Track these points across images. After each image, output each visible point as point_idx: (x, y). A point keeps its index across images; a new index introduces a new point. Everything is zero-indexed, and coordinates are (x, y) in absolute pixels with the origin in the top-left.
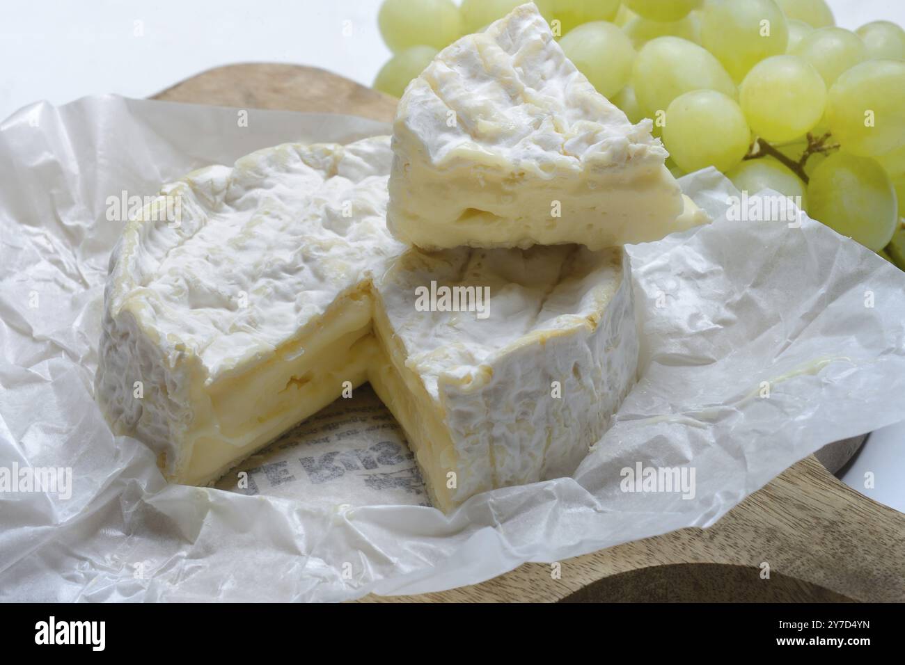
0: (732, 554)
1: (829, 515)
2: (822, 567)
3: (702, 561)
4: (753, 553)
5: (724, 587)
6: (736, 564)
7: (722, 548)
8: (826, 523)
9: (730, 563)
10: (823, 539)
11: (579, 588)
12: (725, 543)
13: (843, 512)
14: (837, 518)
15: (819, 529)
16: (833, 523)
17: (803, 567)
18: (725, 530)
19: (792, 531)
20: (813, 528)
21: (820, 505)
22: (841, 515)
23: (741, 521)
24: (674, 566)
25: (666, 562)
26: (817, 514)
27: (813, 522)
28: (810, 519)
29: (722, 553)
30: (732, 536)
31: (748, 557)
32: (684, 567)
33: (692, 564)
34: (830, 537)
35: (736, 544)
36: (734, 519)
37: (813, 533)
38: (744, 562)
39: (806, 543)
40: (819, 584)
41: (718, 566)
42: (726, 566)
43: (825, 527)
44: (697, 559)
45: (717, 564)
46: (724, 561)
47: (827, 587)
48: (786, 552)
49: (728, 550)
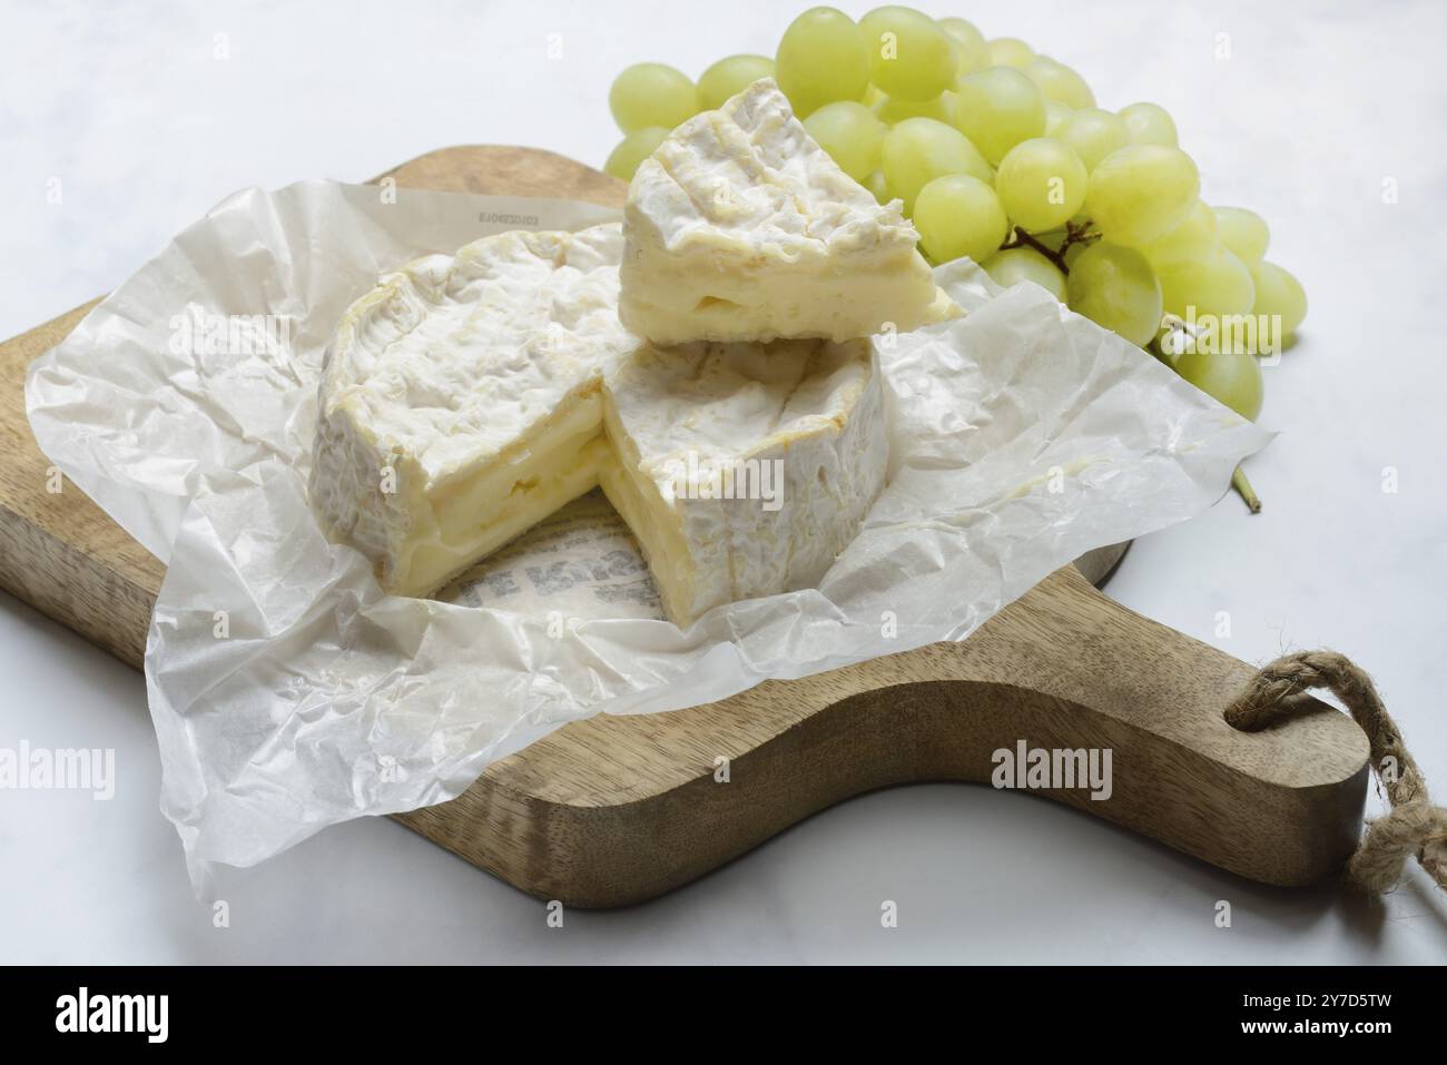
0: (987, 671)
1: (1089, 629)
2: (1081, 685)
3: (955, 678)
4: (1010, 669)
5: (978, 705)
6: (992, 681)
7: (977, 664)
8: (1087, 637)
9: (985, 680)
10: (1082, 654)
11: (824, 708)
12: (979, 659)
13: (1104, 626)
14: (1098, 633)
15: (1079, 644)
16: (1094, 637)
17: (1061, 685)
18: (979, 645)
19: (1049, 645)
20: (1073, 643)
21: (1081, 619)
22: (1103, 629)
23: (996, 636)
24: (925, 684)
25: (917, 680)
26: (1077, 628)
27: (1073, 636)
28: (1071, 634)
29: (976, 669)
30: (987, 651)
31: (1003, 673)
32: (936, 684)
33: (944, 682)
34: (1090, 653)
35: (991, 660)
36: (988, 634)
37: (1072, 648)
38: (999, 680)
39: (1065, 659)
40: (1078, 703)
41: (971, 684)
42: (980, 684)
43: (1085, 641)
44: (950, 676)
45: (970, 681)
46: (978, 678)
48: (1044, 668)
49: (983, 666)
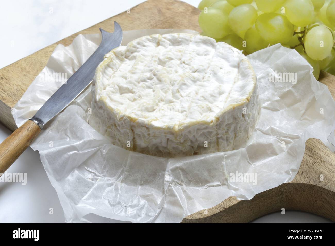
0: (308, 180)
3: (298, 182)
4: (315, 180)
5: (305, 190)
6: (309, 184)
7: (305, 178)
9: (307, 183)
12: (306, 176)
17: (330, 186)
18: (306, 172)
19: (327, 173)
23: (311, 169)
28: (333, 169)
29: (305, 180)
30: (308, 174)
31: (313, 181)
32: (293, 184)
33: (295, 183)
35: (309, 177)
36: (309, 168)
37: (334, 174)
38: (312, 183)
39: (331, 177)
41: (303, 184)
42: (306, 184)
44: (297, 181)
45: (303, 183)
46: (305, 183)
49: (307, 178)
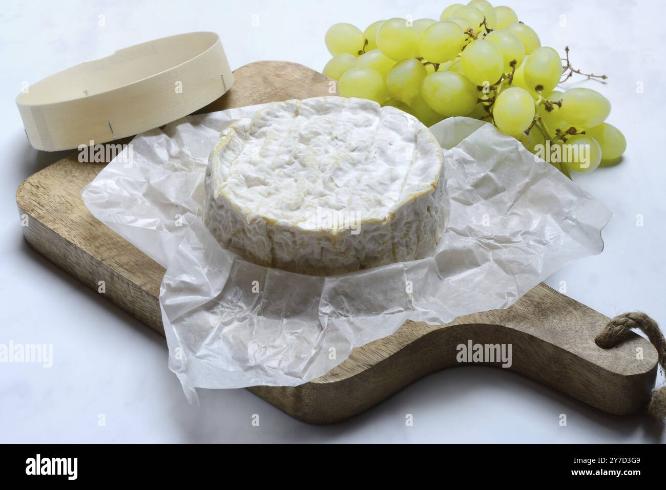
0: (492, 319)
1: (537, 299)
2: (533, 326)
3: (478, 322)
4: (502, 319)
6: (494, 324)
8: (536, 303)
9: (491, 324)
10: (534, 311)
13: (543, 297)
14: (540, 301)
15: (532, 306)
16: (539, 303)
17: (524, 326)
19: (519, 307)
20: (529, 306)
21: (533, 294)
22: (542, 299)
24: (465, 325)
25: (461, 323)
26: (531, 299)
27: (530, 302)
29: (487, 318)
31: (499, 321)
32: (470, 325)
33: (474, 324)
34: (537, 311)
35: (494, 314)
37: (530, 308)
38: (497, 323)
39: (526, 314)
40: (532, 334)
41: (485, 325)
42: (489, 325)
43: (535, 305)
44: (475, 321)
45: (485, 324)
46: (488, 323)
47: (536, 336)
48: (517, 318)
49: (490, 317)
